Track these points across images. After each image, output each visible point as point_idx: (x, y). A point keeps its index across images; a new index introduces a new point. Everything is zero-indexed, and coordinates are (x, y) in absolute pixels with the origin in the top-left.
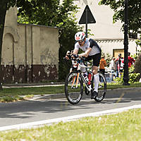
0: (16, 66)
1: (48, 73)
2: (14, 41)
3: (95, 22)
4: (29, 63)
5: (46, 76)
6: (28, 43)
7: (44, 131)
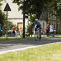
3: (11, 11)
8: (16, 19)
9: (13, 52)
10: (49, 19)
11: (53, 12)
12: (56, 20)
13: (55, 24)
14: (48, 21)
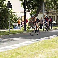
3: (12, 7)
8: (20, 12)
10: (49, 12)
11: (52, 6)
12: (56, 12)
13: (55, 16)
14: (49, 14)
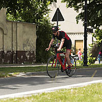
0: (5, 52)
1: (28, 57)
2: (4, 34)
3: (63, 20)
4: (14, 49)
5: (27, 59)
6: (14, 35)
7: (32, 99)
8: (72, 34)
9: (66, 89)
